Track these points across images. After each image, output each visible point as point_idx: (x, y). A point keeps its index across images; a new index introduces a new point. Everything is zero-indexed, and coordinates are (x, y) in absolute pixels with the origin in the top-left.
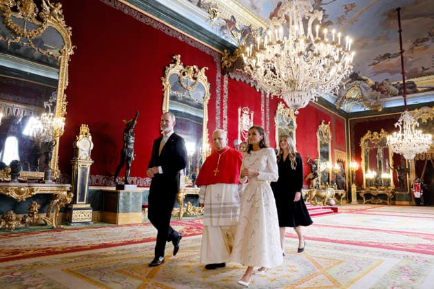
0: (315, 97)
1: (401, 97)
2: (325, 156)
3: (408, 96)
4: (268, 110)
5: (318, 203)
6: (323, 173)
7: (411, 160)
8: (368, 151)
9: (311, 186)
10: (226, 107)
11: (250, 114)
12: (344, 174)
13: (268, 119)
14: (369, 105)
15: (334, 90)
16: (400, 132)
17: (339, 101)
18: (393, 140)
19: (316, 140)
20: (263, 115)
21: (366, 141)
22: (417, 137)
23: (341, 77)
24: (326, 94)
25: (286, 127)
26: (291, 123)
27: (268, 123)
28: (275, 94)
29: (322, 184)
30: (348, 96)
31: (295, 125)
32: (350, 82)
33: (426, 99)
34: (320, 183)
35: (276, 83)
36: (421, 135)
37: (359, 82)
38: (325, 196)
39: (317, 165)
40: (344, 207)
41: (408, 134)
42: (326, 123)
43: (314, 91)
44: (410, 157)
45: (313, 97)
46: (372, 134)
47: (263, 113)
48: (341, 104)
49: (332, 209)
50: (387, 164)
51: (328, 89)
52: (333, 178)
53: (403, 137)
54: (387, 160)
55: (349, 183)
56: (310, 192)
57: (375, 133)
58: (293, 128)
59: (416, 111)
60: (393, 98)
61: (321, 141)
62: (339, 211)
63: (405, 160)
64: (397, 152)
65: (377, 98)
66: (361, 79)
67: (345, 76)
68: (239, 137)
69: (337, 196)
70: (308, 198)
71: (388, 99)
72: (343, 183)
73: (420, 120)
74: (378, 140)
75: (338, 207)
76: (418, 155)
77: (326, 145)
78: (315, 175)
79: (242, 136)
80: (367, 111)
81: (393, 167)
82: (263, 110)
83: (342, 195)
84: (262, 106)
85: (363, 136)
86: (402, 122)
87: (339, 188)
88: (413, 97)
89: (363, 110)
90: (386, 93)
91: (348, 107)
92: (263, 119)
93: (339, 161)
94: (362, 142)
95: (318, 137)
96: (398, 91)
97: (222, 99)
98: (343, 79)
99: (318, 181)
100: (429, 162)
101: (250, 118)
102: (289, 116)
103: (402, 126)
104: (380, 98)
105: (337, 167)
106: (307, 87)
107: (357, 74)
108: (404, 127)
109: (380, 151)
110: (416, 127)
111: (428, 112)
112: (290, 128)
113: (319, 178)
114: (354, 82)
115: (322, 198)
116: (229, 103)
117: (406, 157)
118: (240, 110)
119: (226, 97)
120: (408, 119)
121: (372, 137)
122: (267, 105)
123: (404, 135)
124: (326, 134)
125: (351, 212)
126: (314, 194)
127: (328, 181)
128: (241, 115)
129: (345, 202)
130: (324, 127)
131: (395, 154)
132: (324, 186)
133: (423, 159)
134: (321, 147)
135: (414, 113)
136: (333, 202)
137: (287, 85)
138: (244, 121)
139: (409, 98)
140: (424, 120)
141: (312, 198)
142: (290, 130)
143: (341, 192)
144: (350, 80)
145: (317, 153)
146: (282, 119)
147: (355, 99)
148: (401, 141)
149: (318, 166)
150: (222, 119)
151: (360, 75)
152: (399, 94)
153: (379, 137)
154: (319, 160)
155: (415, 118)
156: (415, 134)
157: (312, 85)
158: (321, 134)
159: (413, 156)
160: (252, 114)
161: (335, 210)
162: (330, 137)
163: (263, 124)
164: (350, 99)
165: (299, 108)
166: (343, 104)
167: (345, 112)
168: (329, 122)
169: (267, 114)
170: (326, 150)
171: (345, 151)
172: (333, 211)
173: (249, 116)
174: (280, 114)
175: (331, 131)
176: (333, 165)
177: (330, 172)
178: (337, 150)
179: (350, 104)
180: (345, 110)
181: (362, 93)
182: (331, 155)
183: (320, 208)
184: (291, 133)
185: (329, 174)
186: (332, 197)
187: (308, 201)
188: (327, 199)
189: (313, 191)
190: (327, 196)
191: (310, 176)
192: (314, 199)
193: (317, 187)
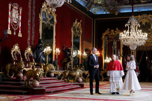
1: (131, 6)
2: (77, 47)
3: (135, 6)
4: (34, 7)
5: (70, 81)
6: (74, 58)
7: (134, 51)
8: (107, 43)
9: (65, 68)
11: (19, 10)
13: (34, 14)
14: (109, 10)
16: (128, 30)
17: (88, 5)
18: (123, 35)
19: (71, 33)
20: (30, 11)
21: (106, 36)
22: (138, 35)
25: (48, 22)
26: (52, 20)
27: (34, 18)
29: (73, 67)
30: (95, 2)
31: (55, 20)
33: (145, 8)
34: (72, 66)
36: (141, 33)
38: (75, 76)
39: (70, 52)
41: (133, 33)
42: (78, 21)
44: (133, 48)
46: (110, 31)
47: (30, 10)
48: (90, 7)
49: (80, 85)
50: (119, 53)
52: (82, 62)
53: (130, 34)
54: (119, 50)
56: (65, 73)
57: (112, 31)
58: (53, 24)
59: (139, 16)
60: (124, 6)
61: (74, 35)
62: (84, 86)
63: (130, 50)
64: (126, 45)
65: (114, 6)
68: (9, 28)
69: (84, 76)
70: (63, 77)
71: (122, 7)
73: (141, 23)
74: (114, 35)
75: (84, 84)
76: (138, 47)
77: (78, 38)
78: (69, 60)
79: (11, 27)
80: (108, 14)
81: (122, 55)
82: (30, 7)
83: (87, 74)
84: (30, 4)
85: (104, 31)
86: (130, 23)
87: (86, 70)
88: (137, 7)
89: (105, 13)
90: (121, 2)
91: (96, 11)
92: (30, 14)
93: (86, 50)
94: (103, 37)
95: (73, 32)
96: (128, 2)
99: (70, 64)
100: (145, 51)
101: (19, 12)
102: (51, 13)
103: (130, 26)
104: (117, 6)
105: (85, 54)
108: (131, 27)
109: (115, 43)
110: (139, 28)
111: (146, 18)
112: (51, 23)
113: (72, 62)
115: (73, 77)
117: (131, 48)
118: (10, 5)
120: (134, 22)
121: (110, 33)
122: (34, 3)
123: (131, 33)
124: (78, 29)
126: (67, 74)
127: (78, 64)
128: (11, 10)
130: (77, 24)
131: (124, 45)
132: (75, 68)
133: (141, 50)
134: (74, 39)
135: (138, 18)
136: (81, 80)
138: (14, 15)
140: (144, 24)
141: (66, 77)
142: (51, 25)
143: (86, 72)
145: (72, 43)
146: (46, 15)
147: (100, 5)
148: (128, 37)
149: (71, 53)
152: (129, 4)
153: (115, 33)
154: (72, 49)
155: (138, 22)
156: (138, 33)
158: (74, 30)
159: (136, 48)
160: (21, 10)
161: (82, 86)
162: (81, 32)
163: (30, 18)
164: (97, 5)
165: (56, 7)
166: (91, 7)
167: (92, 14)
168: (81, 21)
169: (34, 10)
170: (78, 41)
171: (91, 43)
172: (80, 86)
173: (18, 11)
174: (44, 11)
175: (82, 27)
176: (82, 52)
177: (80, 58)
178: (86, 42)
179: (96, 8)
180: (93, 12)
181: (105, 1)
182: (81, 45)
183: (71, 85)
184: (52, 27)
185: (79, 59)
186: (80, 76)
187: (63, 80)
188: (76, 78)
189: (67, 71)
190: (77, 76)
191: (65, 60)
192: (67, 78)
193: (70, 69)
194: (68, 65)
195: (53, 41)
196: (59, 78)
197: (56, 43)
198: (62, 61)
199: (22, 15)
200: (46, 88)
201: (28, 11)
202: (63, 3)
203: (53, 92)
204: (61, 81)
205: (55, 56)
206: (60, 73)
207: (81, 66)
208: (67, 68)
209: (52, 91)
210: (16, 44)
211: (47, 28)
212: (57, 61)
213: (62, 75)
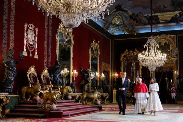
0: (87, 20)
1: (149, 26)
2: (95, 69)
3: (154, 26)
4: (51, 28)
5: (89, 103)
6: (92, 80)
7: (153, 72)
8: (126, 64)
9: (83, 90)
10: (13, 23)
12: (109, 81)
13: (50, 35)
14: (127, 30)
15: (101, 15)
16: (147, 51)
18: (142, 56)
20: (46, 32)
21: (124, 57)
22: (157, 56)
23: (107, 4)
24: (95, 18)
25: (65, 43)
26: (69, 42)
27: (50, 39)
28: (54, 13)
29: (91, 89)
30: (113, 22)
31: (73, 42)
32: (115, 12)
33: (164, 28)
34: (90, 88)
35: (54, 5)
36: (160, 54)
38: (93, 98)
40: (107, 106)
41: (152, 54)
42: (96, 42)
43: (85, 14)
44: (152, 69)
45: (85, 19)
46: (129, 51)
47: (46, 30)
48: (108, 28)
49: (98, 107)
50: (138, 74)
51: (97, 14)
53: (149, 55)
54: (138, 71)
55: (111, 88)
56: (82, 95)
57: (131, 51)
58: (71, 45)
59: (158, 37)
60: (143, 27)
61: (92, 56)
62: (103, 108)
63: (150, 71)
64: (144, 66)
65: (133, 26)
66: (123, 10)
67: (109, 4)
68: (25, 50)
69: (103, 98)
70: (80, 100)
71: (141, 27)
73: (160, 44)
74: (132, 56)
75: (103, 106)
76: (158, 68)
77: (96, 59)
78: (87, 82)
79: (27, 48)
80: (126, 34)
81: (141, 77)
82: (46, 27)
83: (106, 97)
84: (46, 24)
85: (123, 52)
86: (149, 44)
88: (156, 27)
89: (123, 34)
90: (139, 22)
91: (114, 31)
92: (46, 35)
93: (104, 72)
94: (122, 58)
95: (90, 53)
96: (147, 22)
97: (9, 15)
98: (108, 6)
99: (88, 86)
100: (164, 73)
101: (35, 33)
102: (68, 34)
103: (149, 47)
104: (135, 26)
105: (103, 76)
106: (80, 11)
107: (120, 6)
108: (150, 48)
109: (134, 64)
110: (158, 49)
111: (165, 38)
112: (68, 44)
113: (90, 84)
114: (118, 12)
116: (15, 18)
117: (149, 69)
118: (26, 26)
119: (13, 13)
120: (153, 42)
121: (129, 54)
122: (50, 24)
123: (150, 53)
124: (96, 50)
125: (112, 110)
126: (85, 96)
127: (96, 86)
128: (27, 31)
129: (108, 102)
130: (95, 45)
131: (143, 67)
133: (160, 71)
134: (92, 60)
135: (157, 38)
136: (99, 102)
137: (64, 8)
138: (29, 36)
139: (154, 27)
140: (163, 44)
142: (68, 46)
143: (105, 95)
144: (115, 10)
146: (62, 36)
147: (118, 25)
148: (147, 58)
149: (89, 74)
150: (9, 33)
151: (122, 7)
152: (148, 24)
153: (134, 54)
155: (157, 42)
156: (157, 53)
157: (84, 10)
158: (92, 51)
159: (155, 69)
160: (37, 31)
161: (100, 109)
162: (99, 53)
163: (46, 39)
164: (115, 25)
165: (73, 27)
166: (109, 28)
167: (111, 34)
168: (99, 42)
169: (50, 31)
170: (96, 62)
171: (110, 64)
172: (98, 109)
173: (34, 31)
174: (60, 32)
175: (100, 48)
176: (100, 74)
177: (98, 79)
178: (103, 63)
179: (114, 29)
180: (111, 33)
181: (123, 22)
182: (99, 67)
183: (89, 107)
184: (69, 49)
185: (97, 81)
186: (99, 99)
187: (80, 103)
188: (94, 100)
189: (85, 94)
190: (95, 98)
191: (83, 82)
192: (85, 100)
193: (88, 92)
194: (86, 87)
195: (70, 62)
196: (77, 101)
197: (73, 65)
198: (79, 83)
199: (38, 36)
200: (64, 111)
201: (44, 31)
202: (79, 24)
203: (71, 115)
204: (79, 103)
205: (73, 78)
206: (78, 95)
207: (100, 88)
208: (84, 90)
209: (70, 114)
210: (32, 66)
211: (64, 49)
212: (74, 84)
213: (80, 97)
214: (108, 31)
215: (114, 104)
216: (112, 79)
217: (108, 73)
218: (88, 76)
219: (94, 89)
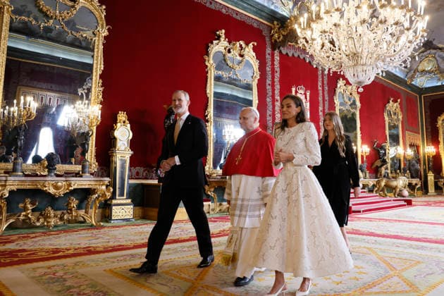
0: (382, 72)
2: (395, 140)
4: (326, 88)
5: (389, 194)
6: (392, 159)
9: (379, 174)
10: (278, 87)
11: (305, 94)
12: (419, 160)
13: (327, 98)
15: (405, 62)
17: (410, 75)
19: (385, 121)
20: (321, 94)
23: (413, 46)
24: (395, 67)
25: (348, 107)
26: (354, 103)
27: (327, 103)
28: (334, 69)
29: (391, 173)
30: (420, 68)
31: (358, 104)
32: (423, 52)
34: (389, 171)
35: (335, 57)
37: (434, 51)
38: (396, 187)
39: (385, 150)
40: (419, 199)
42: (395, 101)
43: (380, 64)
45: (380, 71)
47: (321, 92)
48: (412, 78)
49: (405, 201)
51: (398, 61)
52: (404, 164)
55: (425, 170)
56: (378, 182)
58: (356, 108)
61: (389, 123)
62: (413, 203)
66: (436, 48)
67: (417, 45)
69: (411, 186)
70: (376, 189)
72: (417, 171)
75: (413, 199)
77: (395, 127)
78: (384, 162)
82: (320, 88)
83: (416, 184)
84: (320, 84)
87: (412, 177)
89: (439, 84)
91: (422, 82)
92: (320, 99)
93: (411, 146)
94: (440, 122)
95: (387, 118)
97: (273, 78)
98: (415, 48)
99: (387, 168)
101: (306, 98)
102: (351, 94)
105: (410, 152)
106: (373, 60)
107: (431, 42)
112: (352, 108)
114: (428, 52)
116: (281, 82)
118: (294, 89)
119: (277, 75)
122: (325, 82)
124: (395, 114)
125: (430, 205)
126: (383, 184)
127: (400, 168)
129: (420, 192)
130: (392, 106)
132: (394, 175)
134: (390, 129)
136: (406, 193)
137: (349, 59)
141: (381, 189)
142: (353, 111)
143: (414, 181)
144: (423, 49)
145: (386, 136)
146: (343, 98)
147: (429, 72)
149: (387, 151)
150: (274, 100)
151: (434, 43)
154: (388, 144)
157: (378, 58)
158: (390, 115)
160: (308, 94)
161: (409, 203)
162: (400, 117)
163: (321, 104)
164: (424, 72)
166: (414, 78)
167: (418, 87)
168: (399, 100)
169: (326, 93)
170: (395, 132)
171: (419, 133)
172: (406, 203)
173: (304, 96)
174: (340, 92)
175: (402, 110)
176: (405, 148)
177: (402, 159)
178: (409, 133)
179: (423, 78)
180: (417, 85)
181: (438, 65)
182: (403, 138)
183: (390, 201)
184: (354, 114)
185: (400, 160)
186: (405, 187)
187: (376, 193)
188: (398, 190)
189: (382, 180)
190: (399, 186)
191: (378, 163)
192: (383, 190)
193: (386, 176)
194: (383, 170)
195: (356, 134)
196: (371, 191)
197: (362, 138)
198: (372, 164)
199: (310, 101)
200: (353, 205)
201: (318, 94)
203: (364, 211)
204: (374, 194)
205: (362, 156)
206: (371, 182)
207: (405, 171)
208: (381, 175)
209: (362, 210)
211: (346, 116)
212: (365, 165)
213: (374, 186)
214: (413, 83)
215: (430, 196)
216: (424, 157)
217: (418, 147)
218: (385, 154)
219: (396, 172)
